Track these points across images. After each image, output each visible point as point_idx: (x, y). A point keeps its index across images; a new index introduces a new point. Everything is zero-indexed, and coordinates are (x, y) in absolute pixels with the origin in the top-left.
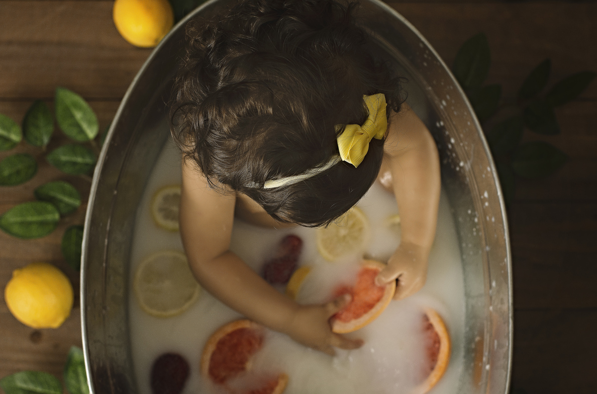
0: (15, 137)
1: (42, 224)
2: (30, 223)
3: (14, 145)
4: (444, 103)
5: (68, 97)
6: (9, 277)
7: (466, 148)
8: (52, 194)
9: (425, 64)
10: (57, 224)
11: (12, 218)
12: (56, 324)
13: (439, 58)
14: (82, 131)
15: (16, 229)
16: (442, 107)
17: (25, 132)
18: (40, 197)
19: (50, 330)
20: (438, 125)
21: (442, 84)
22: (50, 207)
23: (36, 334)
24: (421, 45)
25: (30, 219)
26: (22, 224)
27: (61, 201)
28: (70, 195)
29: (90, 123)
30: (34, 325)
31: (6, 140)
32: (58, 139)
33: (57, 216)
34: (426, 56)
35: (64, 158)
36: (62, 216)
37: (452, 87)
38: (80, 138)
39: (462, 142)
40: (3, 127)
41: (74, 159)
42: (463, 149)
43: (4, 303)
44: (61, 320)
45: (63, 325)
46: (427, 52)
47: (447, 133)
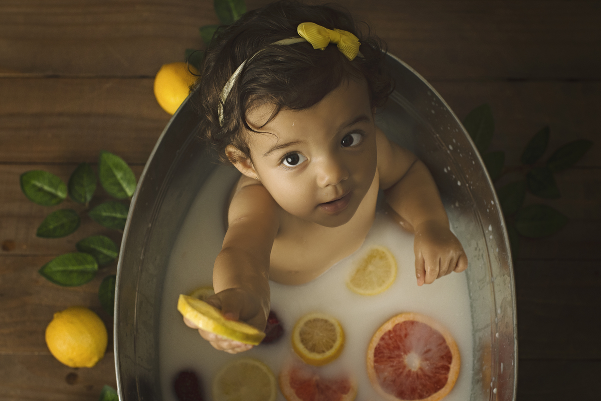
0: (62, 194)
1: (82, 273)
2: (71, 272)
3: (61, 201)
4: (451, 147)
5: (111, 159)
6: (49, 320)
7: (472, 187)
8: (92, 246)
9: (433, 112)
10: (95, 274)
12: (90, 364)
13: (445, 104)
14: (122, 190)
15: (58, 277)
16: (449, 152)
17: (70, 190)
18: (81, 248)
19: (86, 369)
20: (445, 170)
21: (449, 128)
22: (90, 258)
23: (72, 374)
24: (429, 93)
25: (71, 268)
26: (63, 272)
27: (100, 253)
28: (109, 248)
29: (129, 183)
30: (70, 364)
31: (54, 196)
32: (100, 197)
33: (96, 266)
34: (433, 103)
35: (104, 214)
36: (100, 267)
37: (457, 130)
38: (119, 195)
39: (468, 183)
40: (51, 185)
41: (114, 215)
42: (468, 189)
43: (44, 345)
44: (95, 359)
45: (98, 364)
46: (434, 99)
47: (454, 177)
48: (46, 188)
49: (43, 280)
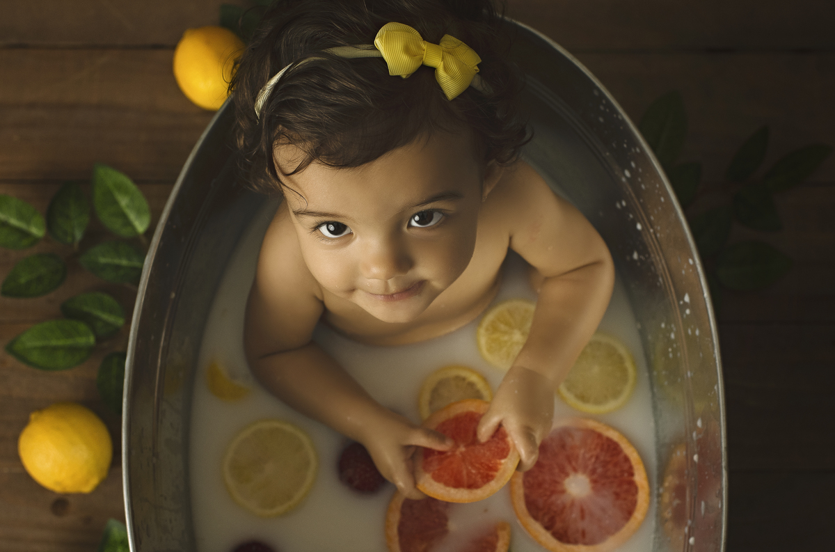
0: (37, 231)
1: (72, 350)
2: (55, 349)
3: (35, 241)
4: (627, 173)
5: (110, 177)
6: (24, 423)
7: (658, 235)
8: (86, 309)
9: (601, 120)
10: (91, 351)
11: (30, 341)
12: (87, 489)
13: (620, 110)
14: (128, 223)
15: (35, 357)
16: (624, 180)
17: (50, 224)
18: (70, 313)
19: (80, 496)
20: (618, 206)
21: (625, 146)
22: (82, 327)
23: (60, 502)
24: (596, 93)
25: (54, 343)
26: (43, 348)
27: (98, 319)
28: (111, 311)
29: (139, 213)
30: (58, 489)
31: (25, 234)
32: (96, 234)
33: (92, 340)
34: (601, 108)
35: (103, 260)
36: (99, 339)
37: (638, 150)
38: (125, 232)
39: (652, 227)
40: (21, 217)
41: (117, 261)
42: (653, 236)
43: (17, 459)
44: (95, 481)
45: (98, 489)
46: (604, 102)
47: (631, 216)
48: (14, 222)
49: (11, 360)
